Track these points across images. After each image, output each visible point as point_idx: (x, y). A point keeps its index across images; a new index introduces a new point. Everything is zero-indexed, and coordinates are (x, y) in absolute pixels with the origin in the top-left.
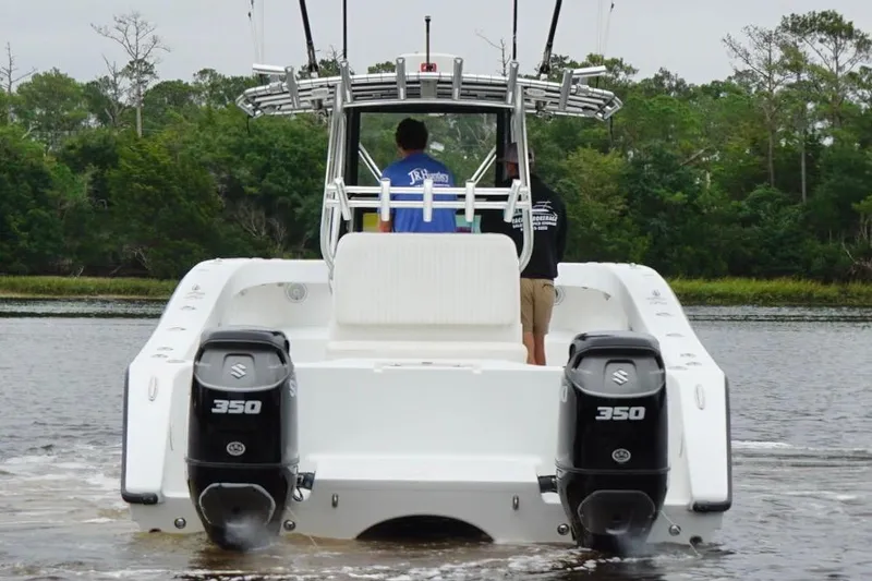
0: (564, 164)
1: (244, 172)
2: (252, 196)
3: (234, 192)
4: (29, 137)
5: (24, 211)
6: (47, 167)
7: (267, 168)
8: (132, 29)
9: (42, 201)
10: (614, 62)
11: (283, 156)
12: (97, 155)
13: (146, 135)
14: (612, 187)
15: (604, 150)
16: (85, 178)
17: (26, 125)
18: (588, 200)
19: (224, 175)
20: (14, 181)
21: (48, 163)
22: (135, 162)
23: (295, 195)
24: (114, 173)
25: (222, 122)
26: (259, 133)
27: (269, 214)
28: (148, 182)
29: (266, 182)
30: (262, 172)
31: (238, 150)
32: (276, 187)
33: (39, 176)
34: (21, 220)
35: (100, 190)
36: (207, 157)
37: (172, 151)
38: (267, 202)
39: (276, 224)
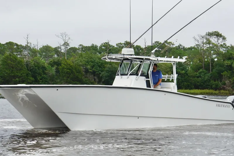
1: (89, 67)
2: (90, 72)
3: (87, 71)
4: (42, 59)
5: (41, 76)
6: (46, 66)
7: (94, 66)
8: (64, 36)
9: (45, 73)
11: (97, 63)
12: (57, 63)
13: (67, 59)
16: (54, 68)
17: (41, 57)
19: (84, 68)
20: (39, 69)
21: (46, 65)
22: (65, 65)
23: (100, 72)
24: (60, 67)
25: (84, 56)
26: (92, 58)
27: (94, 76)
28: (68, 69)
29: (94, 69)
30: (93, 67)
31: (88, 62)
32: (96, 70)
33: (44, 68)
34: (40, 77)
35: (57, 71)
36: (81, 63)
37: (73, 62)
38: (94, 73)
39: (96, 78)
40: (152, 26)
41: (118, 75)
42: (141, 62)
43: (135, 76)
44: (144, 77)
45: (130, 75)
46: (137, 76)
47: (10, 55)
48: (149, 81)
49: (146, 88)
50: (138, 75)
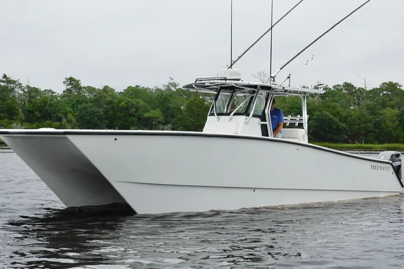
0: (382, 112)
10: (396, 83)
14: (396, 118)
15: (393, 109)
18: (388, 122)
40: (272, 27)
41: (212, 114)
42: (254, 92)
43: (243, 117)
44: (258, 120)
45: (234, 115)
46: (247, 117)
47: (196, 100)
48: (266, 125)
49: (260, 136)
50: (248, 115)
